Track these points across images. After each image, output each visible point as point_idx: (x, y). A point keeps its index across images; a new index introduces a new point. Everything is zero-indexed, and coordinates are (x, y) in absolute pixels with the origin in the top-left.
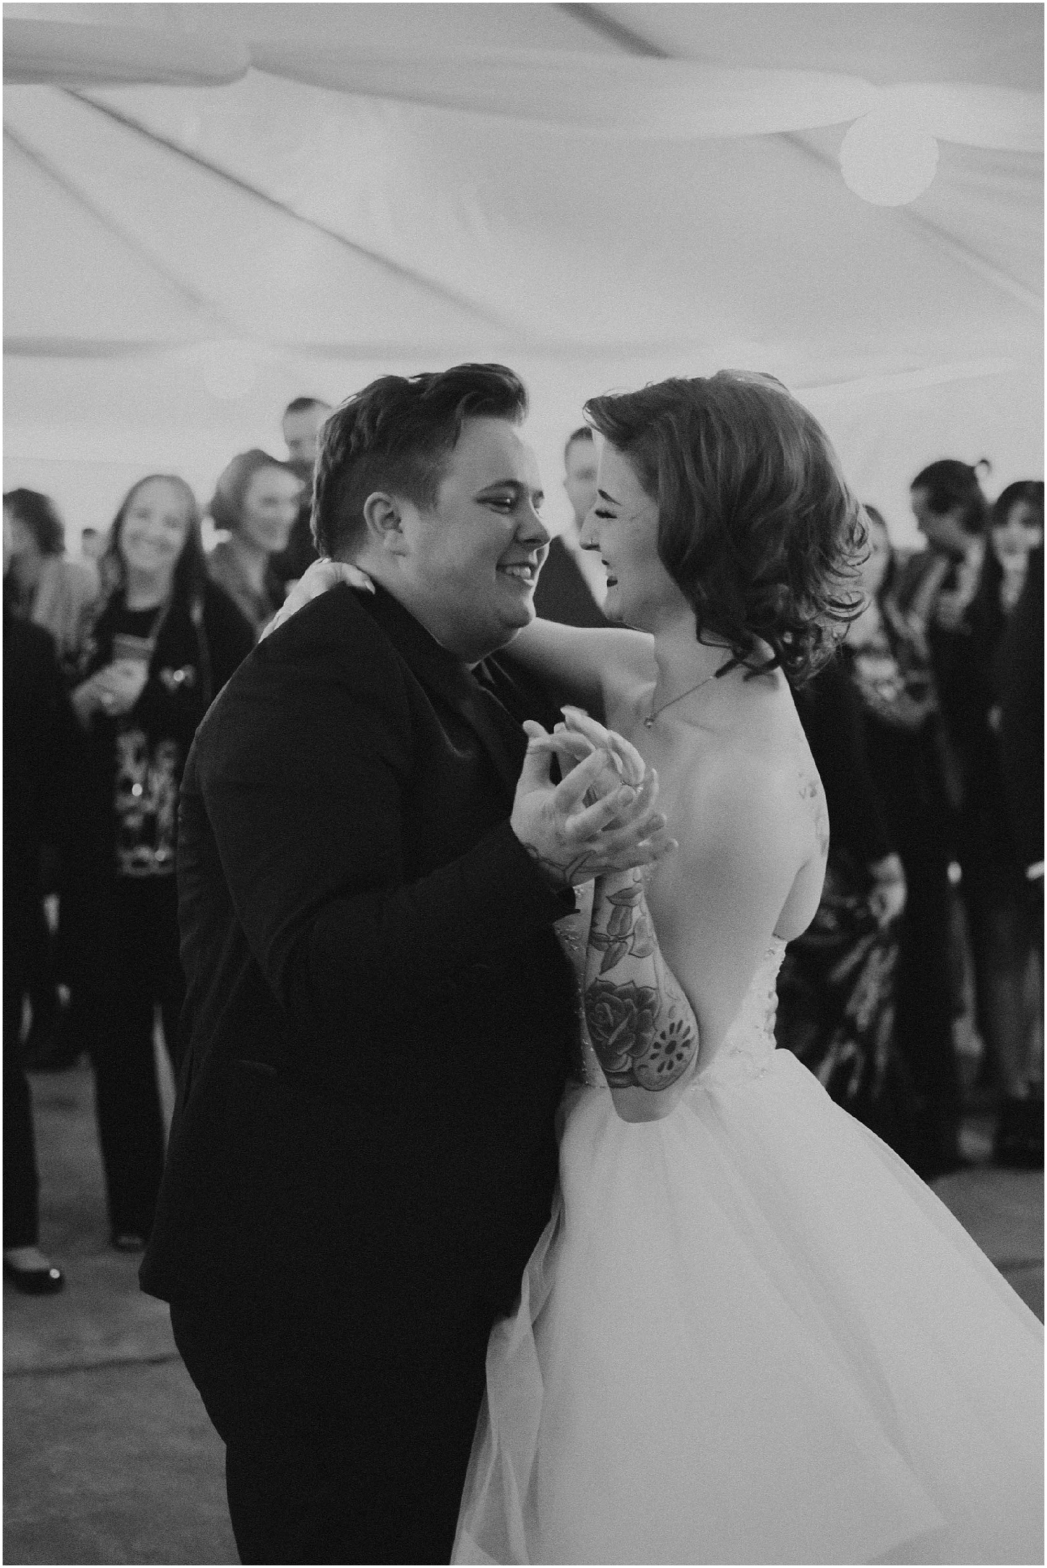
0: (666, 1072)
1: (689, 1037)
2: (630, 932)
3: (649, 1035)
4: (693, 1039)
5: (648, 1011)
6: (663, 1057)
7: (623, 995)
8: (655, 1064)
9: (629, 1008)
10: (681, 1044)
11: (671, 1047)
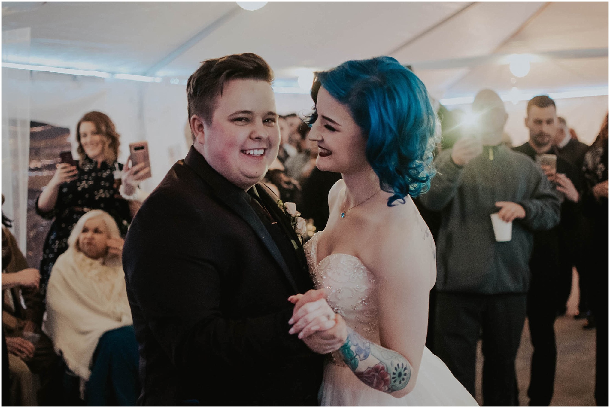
0: (403, 382)
1: (404, 366)
2: (355, 354)
3: (388, 377)
4: (406, 365)
5: (382, 371)
6: (398, 379)
7: (368, 373)
8: (397, 383)
9: (374, 375)
10: (403, 371)
11: (400, 374)
